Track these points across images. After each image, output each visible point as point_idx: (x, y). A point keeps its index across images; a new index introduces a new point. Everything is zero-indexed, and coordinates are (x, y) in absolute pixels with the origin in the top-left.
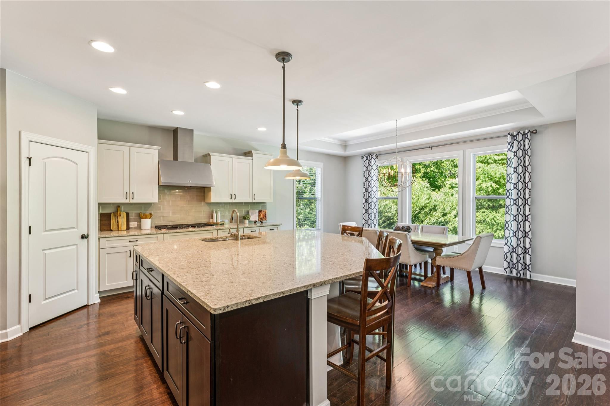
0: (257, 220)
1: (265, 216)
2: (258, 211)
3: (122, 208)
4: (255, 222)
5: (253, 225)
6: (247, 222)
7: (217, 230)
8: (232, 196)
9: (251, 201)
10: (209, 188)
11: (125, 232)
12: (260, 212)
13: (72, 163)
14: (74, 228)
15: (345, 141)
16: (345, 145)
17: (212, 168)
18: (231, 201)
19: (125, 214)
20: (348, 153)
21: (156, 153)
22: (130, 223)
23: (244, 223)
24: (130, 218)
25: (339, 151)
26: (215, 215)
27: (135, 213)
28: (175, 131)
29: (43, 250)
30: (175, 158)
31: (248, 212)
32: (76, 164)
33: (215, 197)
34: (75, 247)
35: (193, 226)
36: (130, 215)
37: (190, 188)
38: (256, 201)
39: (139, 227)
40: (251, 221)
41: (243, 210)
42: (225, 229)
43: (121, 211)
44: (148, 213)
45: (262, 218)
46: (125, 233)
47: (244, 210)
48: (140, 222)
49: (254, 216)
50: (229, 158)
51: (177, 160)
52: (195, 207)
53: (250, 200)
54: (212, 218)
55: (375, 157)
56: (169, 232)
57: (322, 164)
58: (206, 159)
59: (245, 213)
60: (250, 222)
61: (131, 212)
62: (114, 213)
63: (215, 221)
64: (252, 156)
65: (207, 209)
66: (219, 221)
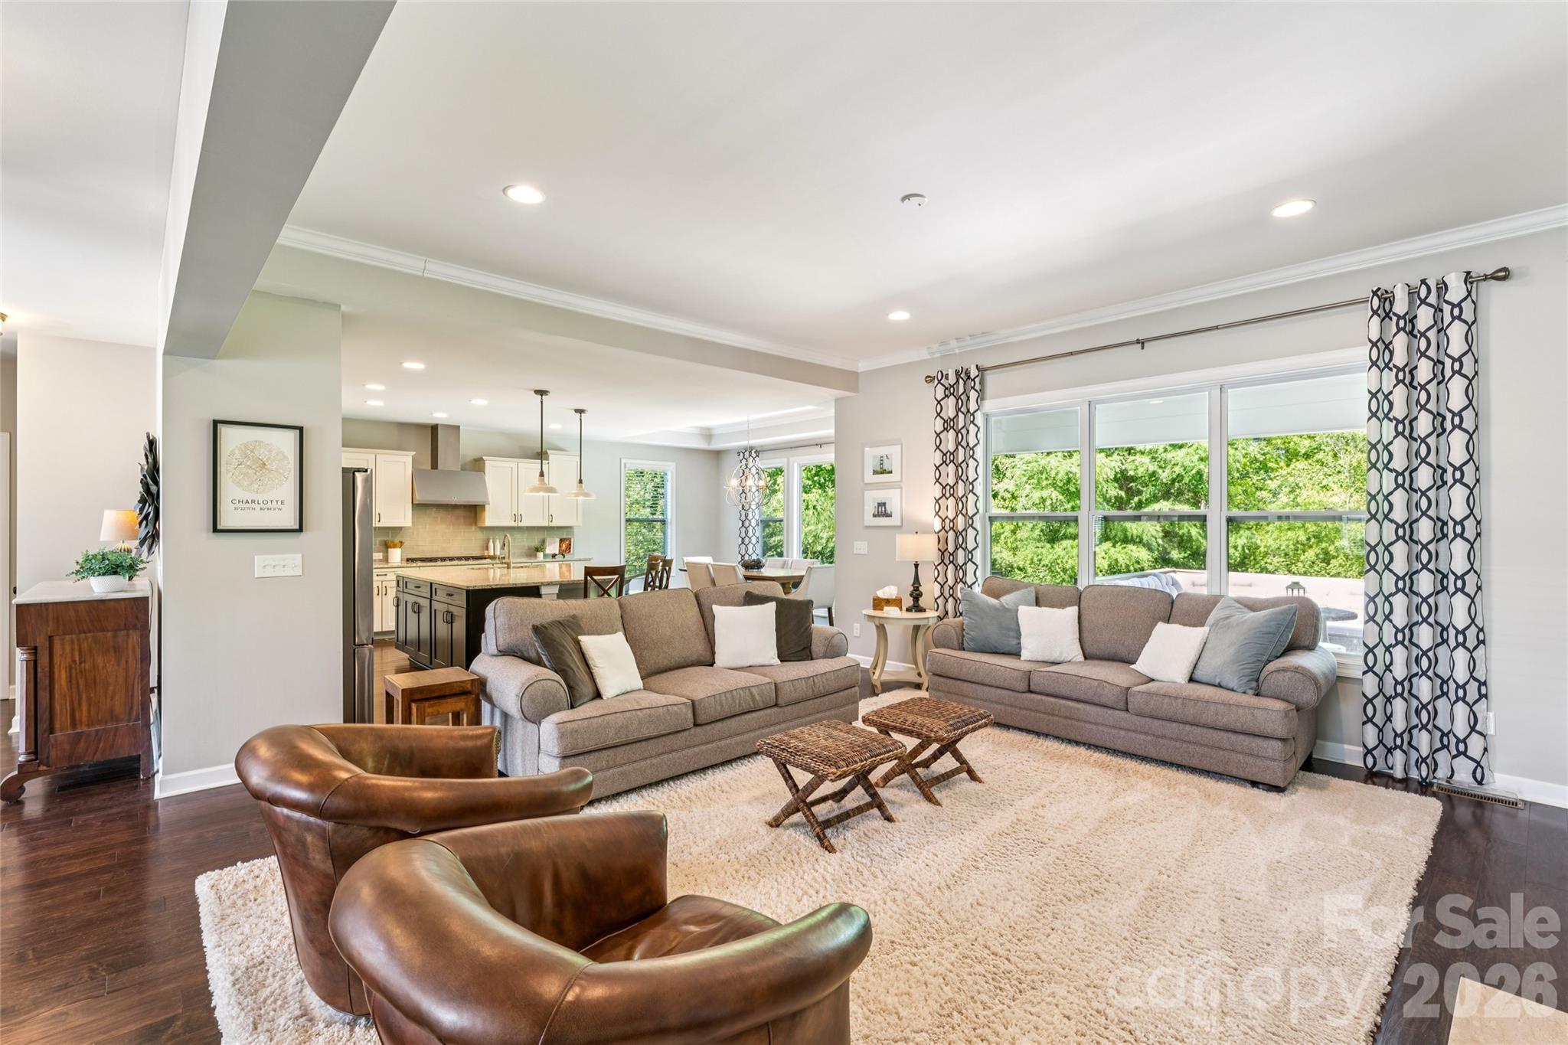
0: (557, 552)
1: (569, 547)
2: (558, 540)
4: (554, 556)
5: (550, 559)
6: (540, 555)
8: (517, 517)
9: (547, 525)
10: (483, 507)
12: (562, 541)
15: (709, 429)
16: (708, 434)
17: (486, 478)
18: (515, 524)
20: (716, 445)
21: (410, 459)
23: (535, 556)
25: (701, 444)
26: (491, 544)
27: (381, 541)
28: (434, 429)
30: (434, 466)
31: (543, 542)
33: (489, 519)
35: (459, 559)
37: (456, 507)
38: (553, 524)
39: (386, 560)
40: (546, 554)
41: (534, 538)
44: (396, 541)
45: (564, 550)
47: (536, 538)
48: (387, 552)
49: (552, 547)
50: (510, 464)
51: (436, 468)
52: (463, 533)
53: (545, 523)
54: (487, 549)
55: (754, 455)
57: (673, 464)
58: (478, 465)
59: (538, 542)
60: (545, 556)
63: (492, 554)
64: (548, 459)
65: (481, 535)
66: (498, 553)
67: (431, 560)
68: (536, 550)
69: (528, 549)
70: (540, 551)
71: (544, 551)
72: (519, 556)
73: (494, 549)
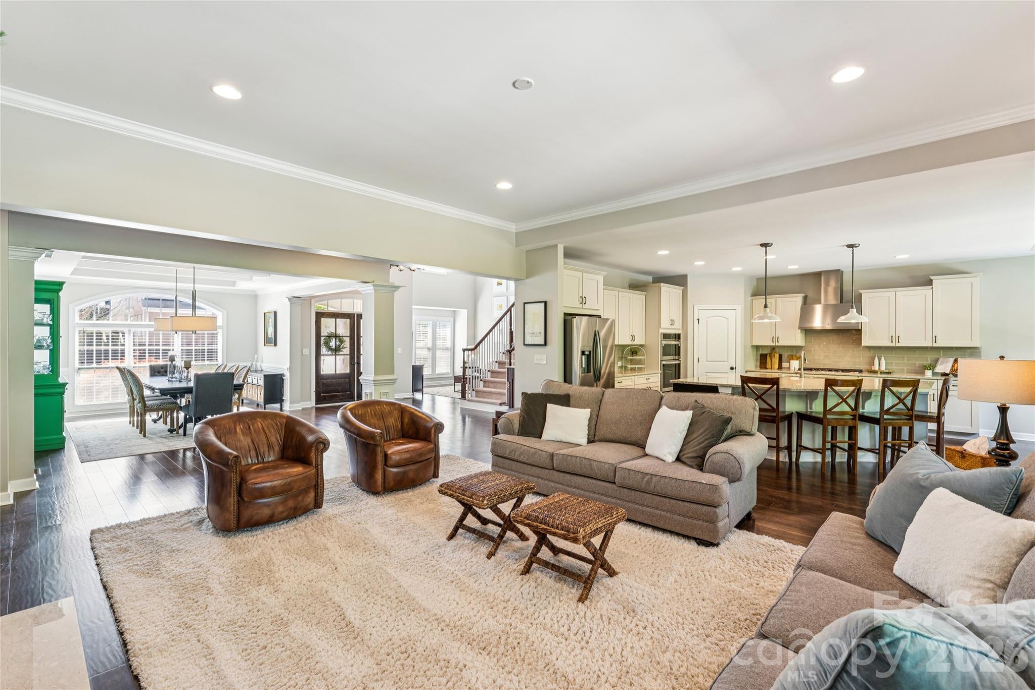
2: (952, 360)
3: (777, 350)
8: (894, 338)
9: (930, 346)
13: (724, 319)
14: (726, 361)
17: (863, 307)
18: (893, 345)
19: (779, 355)
21: (800, 299)
24: (783, 358)
26: (876, 361)
27: (786, 355)
32: (728, 319)
33: (869, 340)
36: (783, 356)
38: (939, 345)
40: (935, 372)
43: (775, 352)
44: (798, 355)
45: (955, 370)
46: (777, 370)
50: (887, 293)
51: (821, 304)
52: (852, 351)
53: (928, 344)
54: (873, 365)
61: (784, 353)
62: (770, 354)
63: (877, 369)
64: (932, 285)
65: (868, 353)
66: (883, 368)
68: (925, 368)
69: (919, 367)
70: (930, 369)
71: (933, 369)
72: (907, 373)
73: (879, 365)
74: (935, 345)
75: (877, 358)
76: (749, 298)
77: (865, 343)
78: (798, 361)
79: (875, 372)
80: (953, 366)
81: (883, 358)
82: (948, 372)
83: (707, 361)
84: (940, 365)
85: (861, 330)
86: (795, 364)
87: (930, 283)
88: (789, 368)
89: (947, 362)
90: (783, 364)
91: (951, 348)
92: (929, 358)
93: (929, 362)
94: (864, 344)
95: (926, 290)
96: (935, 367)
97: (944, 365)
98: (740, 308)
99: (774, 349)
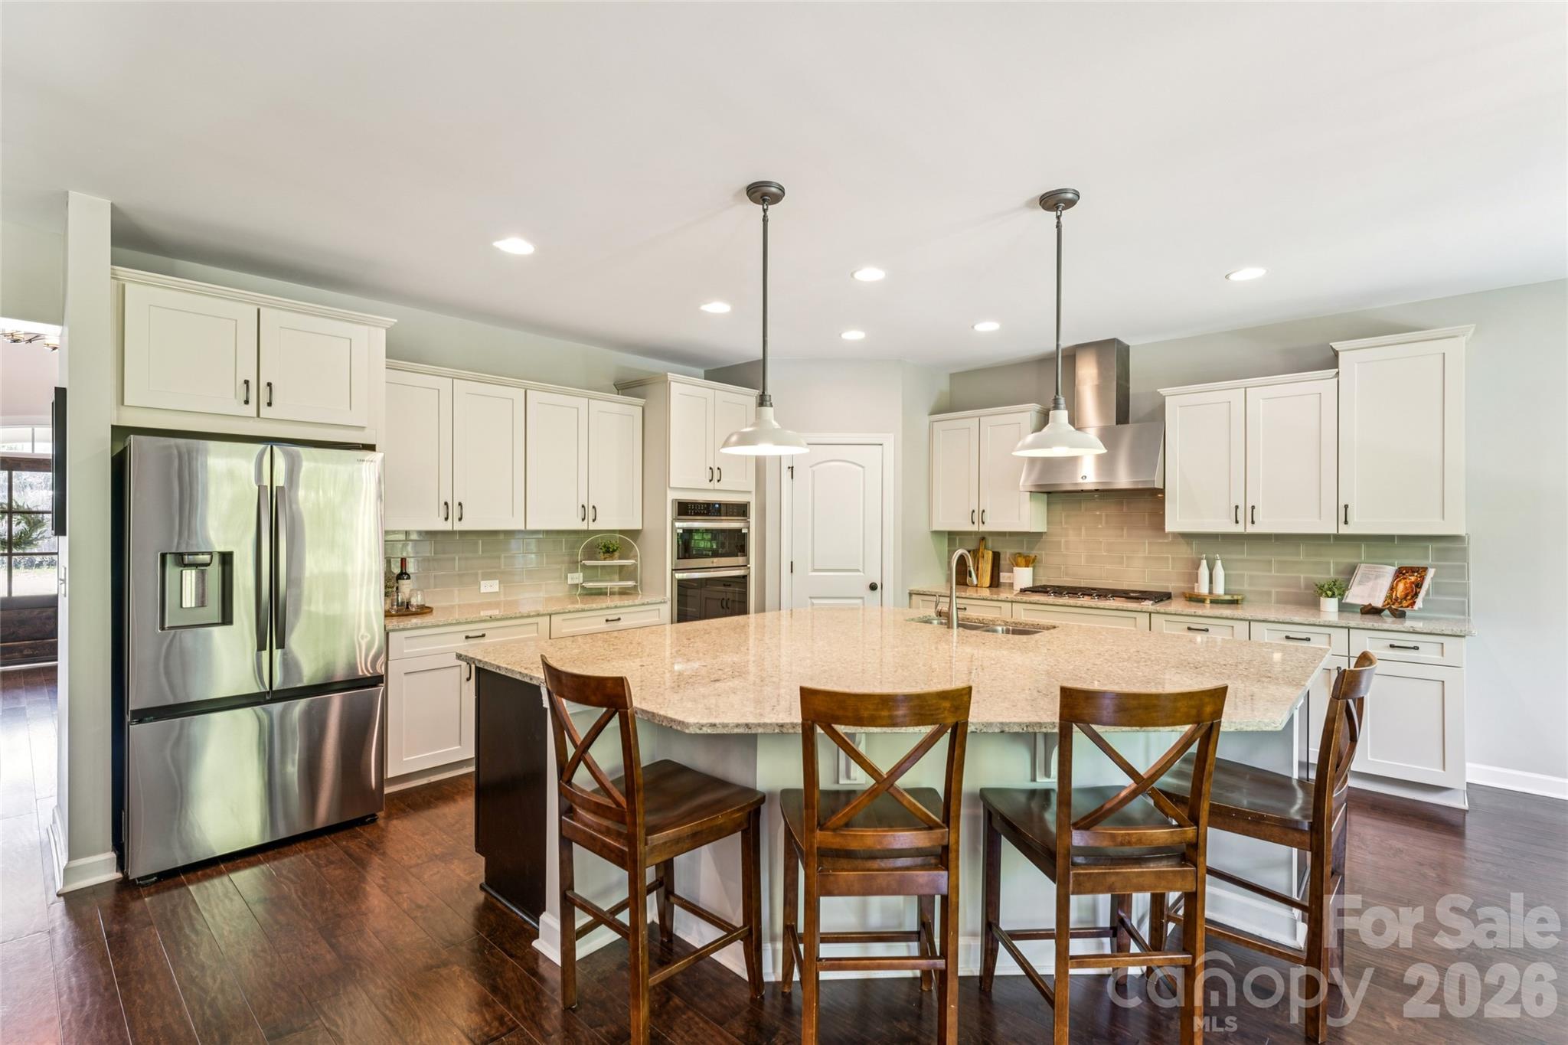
1: (1415, 593)
2: (1390, 571)
3: (988, 542)
4: (1367, 610)
5: (1357, 621)
6: (1330, 606)
7: (1150, 615)
8: (1242, 512)
9: (1334, 530)
11: (988, 590)
12: (1401, 573)
13: (854, 466)
14: (858, 570)
19: (991, 553)
21: (1026, 419)
22: (1001, 574)
23: (1315, 605)
24: (1001, 562)
26: (1204, 571)
27: (1011, 554)
29: (811, 598)
31: (1351, 571)
32: (863, 467)
33: (1179, 518)
34: (859, 601)
36: (1002, 556)
38: (1352, 530)
39: (1013, 584)
40: (1347, 604)
41: (1329, 563)
42: (1175, 614)
43: (984, 548)
45: (1396, 600)
46: (986, 593)
47: (1336, 564)
49: (1370, 589)
52: (1147, 544)
53: (1328, 528)
56: (1024, 600)
59: (1337, 572)
60: (1344, 608)
61: (1004, 550)
62: (974, 550)
63: (1205, 590)
64: (1336, 366)
65: (1185, 551)
66: (1220, 590)
67: (1073, 591)
68: (1319, 592)
69: (1307, 587)
70: (1333, 596)
71: (1342, 595)
72: (1278, 602)
73: (1211, 582)
74: (1344, 530)
75: (1204, 563)
76: (926, 419)
77: (1174, 522)
78: (1030, 570)
79: (1199, 600)
80: (1392, 589)
81: (1219, 563)
82: (1378, 603)
83: (815, 570)
84: (1361, 583)
85: (1163, 491)
86: (1023, 577)
87: (1332, 361)
88: (1011, 585)
89: (1377, 577)
90: (1002, 574)
91: (1390, 538)
92: (1328, 568)
93: (1332, 575)
94: (1171, 526)
95: (1320, 382)
96: (1347, 588)
97: (1371, 584)
98: (891, 442)
99: (983, 539)
